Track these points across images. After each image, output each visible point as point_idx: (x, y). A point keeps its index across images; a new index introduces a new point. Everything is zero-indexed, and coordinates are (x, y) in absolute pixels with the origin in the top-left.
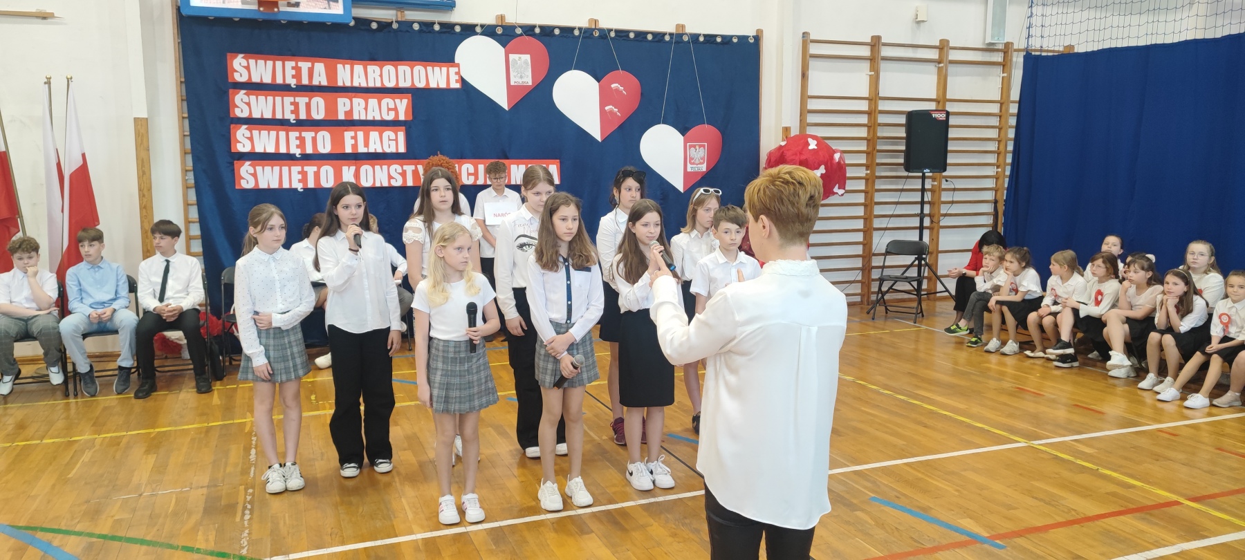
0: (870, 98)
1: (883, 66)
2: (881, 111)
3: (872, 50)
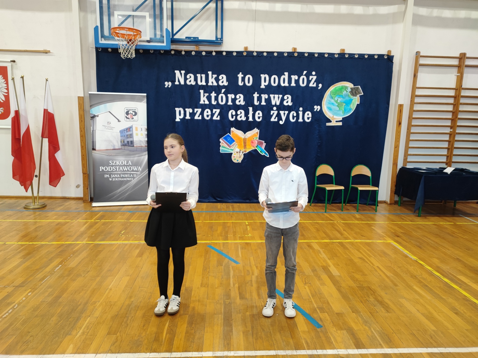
0: (457, 88)
1: (466, 70)
2: (462, 96)
3: (460, 61)
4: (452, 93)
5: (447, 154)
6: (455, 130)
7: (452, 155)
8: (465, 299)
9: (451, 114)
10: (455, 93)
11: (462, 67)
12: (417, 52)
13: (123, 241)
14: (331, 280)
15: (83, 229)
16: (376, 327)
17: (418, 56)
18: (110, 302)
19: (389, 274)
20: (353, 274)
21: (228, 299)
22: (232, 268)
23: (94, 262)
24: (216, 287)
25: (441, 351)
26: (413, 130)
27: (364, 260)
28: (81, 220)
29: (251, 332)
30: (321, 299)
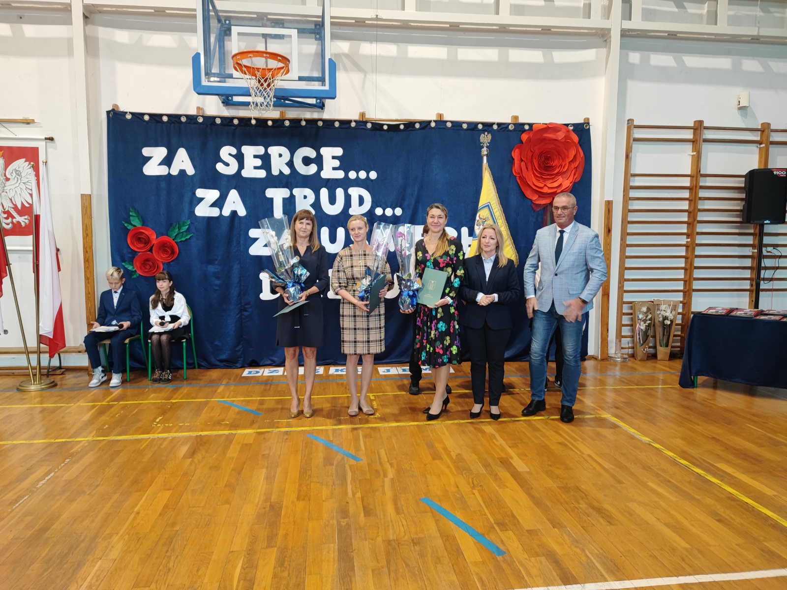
0: (692, 174)
1: (705, 147)
2: (702, 186)
3: (694, 134)
4: (686, 182)
5: (685, 277)
6: (693, 240)
7: (692, 279)
8: (731, 498)
9: (686, 214)
10: (691, 182)
11: (698, 143)
12: (628, 120)
13: (159, 433)
14: (516, 480)
15: (87, 417)
16: (593, 548)
17: (631, 126)
18: (137, 533)
19: (607, 465)
20: (550, 468)
21: (344, 518)
22: (350, 467)
23: (107, 469)
24: (324, 499)
25: (701, 581)
26: (630, 240)
27: (566, 445)
28: (84, 403)
29: (385, 570)
30: (500, 509)
